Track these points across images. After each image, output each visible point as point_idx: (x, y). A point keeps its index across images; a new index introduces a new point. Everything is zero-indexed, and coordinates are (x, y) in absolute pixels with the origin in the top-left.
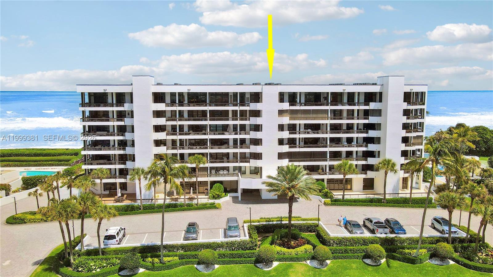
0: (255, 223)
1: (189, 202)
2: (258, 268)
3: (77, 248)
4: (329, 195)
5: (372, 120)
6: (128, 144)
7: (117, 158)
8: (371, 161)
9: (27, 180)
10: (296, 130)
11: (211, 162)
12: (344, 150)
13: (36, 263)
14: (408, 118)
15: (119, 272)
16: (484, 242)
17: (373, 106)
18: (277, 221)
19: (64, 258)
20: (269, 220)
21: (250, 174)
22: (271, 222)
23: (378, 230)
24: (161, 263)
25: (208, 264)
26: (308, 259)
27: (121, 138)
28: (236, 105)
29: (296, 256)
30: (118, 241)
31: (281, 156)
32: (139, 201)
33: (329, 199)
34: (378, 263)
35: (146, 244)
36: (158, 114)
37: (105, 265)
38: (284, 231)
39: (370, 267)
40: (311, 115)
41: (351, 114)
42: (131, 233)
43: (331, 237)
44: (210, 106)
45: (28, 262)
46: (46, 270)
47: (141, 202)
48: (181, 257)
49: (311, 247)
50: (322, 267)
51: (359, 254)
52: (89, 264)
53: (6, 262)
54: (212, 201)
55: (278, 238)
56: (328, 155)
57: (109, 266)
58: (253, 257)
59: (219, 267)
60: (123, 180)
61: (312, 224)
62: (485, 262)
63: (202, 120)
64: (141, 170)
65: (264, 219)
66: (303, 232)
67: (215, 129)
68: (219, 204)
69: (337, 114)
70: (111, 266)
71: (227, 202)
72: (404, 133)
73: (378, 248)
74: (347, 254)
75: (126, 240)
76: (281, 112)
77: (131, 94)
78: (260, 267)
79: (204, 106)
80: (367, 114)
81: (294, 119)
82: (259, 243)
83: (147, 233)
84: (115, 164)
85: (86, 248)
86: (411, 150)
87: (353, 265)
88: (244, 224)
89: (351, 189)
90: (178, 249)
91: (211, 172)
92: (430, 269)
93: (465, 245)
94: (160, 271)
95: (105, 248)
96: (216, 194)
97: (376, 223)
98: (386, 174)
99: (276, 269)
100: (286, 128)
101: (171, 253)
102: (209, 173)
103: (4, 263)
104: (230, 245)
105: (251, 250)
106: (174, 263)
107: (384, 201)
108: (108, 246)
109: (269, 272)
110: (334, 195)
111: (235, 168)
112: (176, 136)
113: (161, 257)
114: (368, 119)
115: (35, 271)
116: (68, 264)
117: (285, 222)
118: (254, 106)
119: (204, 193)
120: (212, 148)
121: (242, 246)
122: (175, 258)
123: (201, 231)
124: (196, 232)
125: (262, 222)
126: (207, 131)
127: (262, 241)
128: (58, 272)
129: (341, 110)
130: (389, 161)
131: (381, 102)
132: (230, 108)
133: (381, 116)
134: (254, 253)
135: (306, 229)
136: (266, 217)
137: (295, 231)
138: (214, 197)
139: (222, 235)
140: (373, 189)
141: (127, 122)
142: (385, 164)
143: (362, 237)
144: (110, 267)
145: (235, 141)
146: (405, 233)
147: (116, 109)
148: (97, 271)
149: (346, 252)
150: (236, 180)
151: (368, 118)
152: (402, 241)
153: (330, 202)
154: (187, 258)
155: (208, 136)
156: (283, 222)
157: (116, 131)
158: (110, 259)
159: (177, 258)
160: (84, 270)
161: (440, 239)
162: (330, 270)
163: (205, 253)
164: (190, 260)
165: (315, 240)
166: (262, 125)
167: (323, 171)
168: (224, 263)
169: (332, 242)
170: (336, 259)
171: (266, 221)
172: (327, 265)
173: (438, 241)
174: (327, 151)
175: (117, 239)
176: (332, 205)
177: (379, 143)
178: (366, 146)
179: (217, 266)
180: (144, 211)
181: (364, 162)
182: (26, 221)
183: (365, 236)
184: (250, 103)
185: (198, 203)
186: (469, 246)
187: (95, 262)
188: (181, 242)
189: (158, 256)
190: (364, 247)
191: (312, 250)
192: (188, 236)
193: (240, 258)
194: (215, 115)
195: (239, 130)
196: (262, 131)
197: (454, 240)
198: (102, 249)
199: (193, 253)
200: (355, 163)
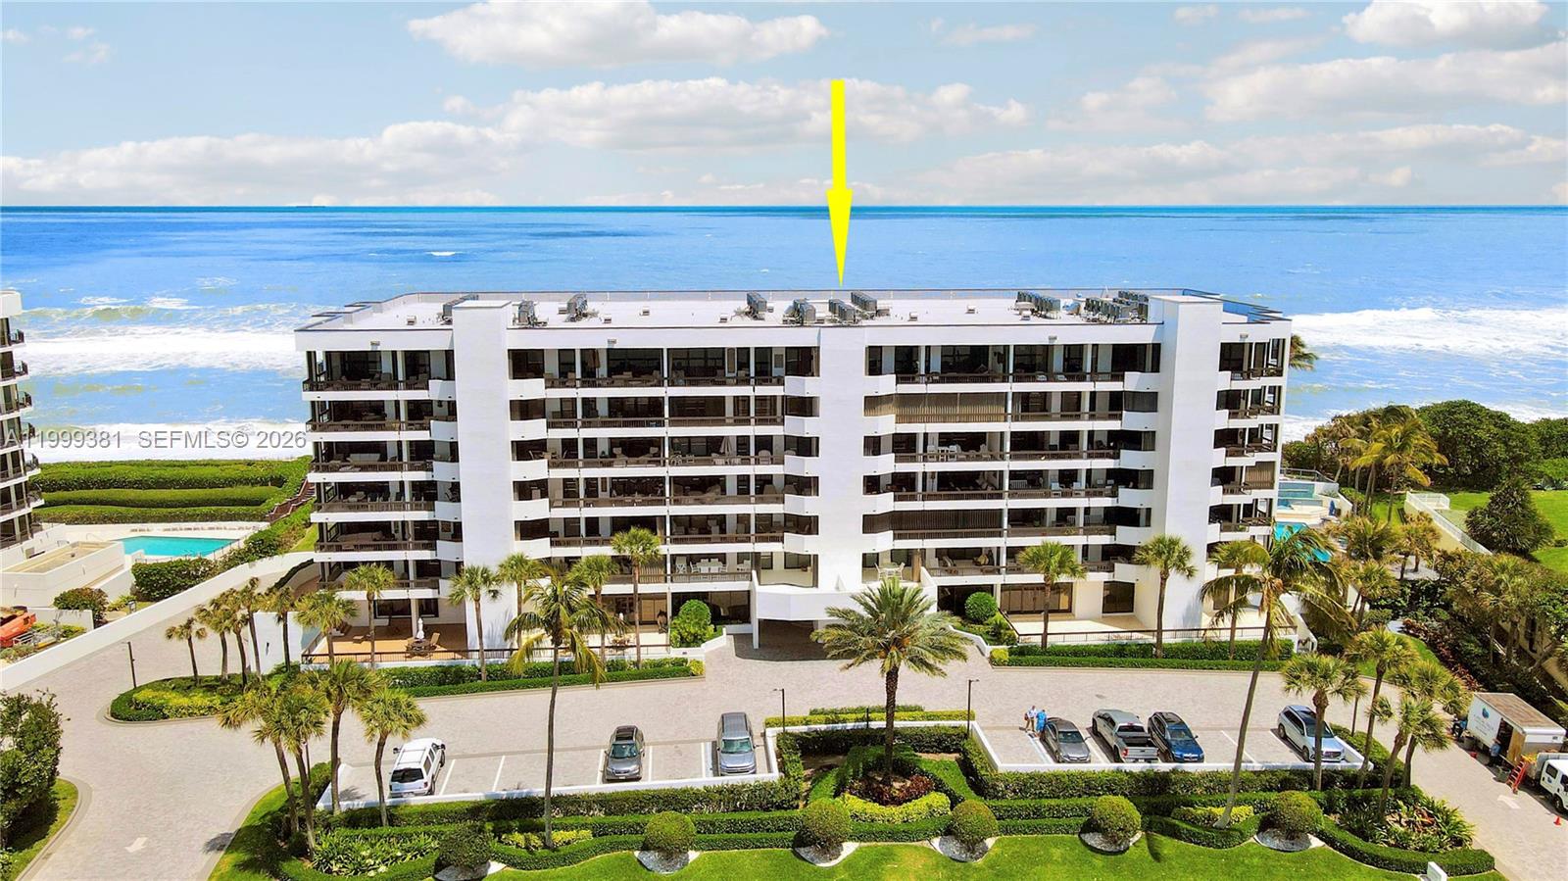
0: (797, 727)
1: (614, 657)
2: (804, 859)
3: (320, 806)
4: (1005, 634)
5: (1132, 421)
6: (441, 490)
7: (410, 530)
8: (1126, 535)
9: (148, 575)
10: (915, 452)
11: (675, 541)
12: (1052, 504)
13: (215, 845)
14: (1232, 416)
15: (435, 873)
16: (1408, 785)
17: (1133, 381)
18: (857, 720)
19: (288, 834)
20: (834, 716)
21: (785, 568)
22: (840, 725)
23: (1126, 750)
24: (545, 847)
25: (670, 851)
26: (937, 835)
27: (421, 476)
28: (745, 381)
29: (905, 827)
30: (429, 784)
31: (871, 524)
32: (476, 655)
33: (1005, 647)
34: (1119, 845)
35: (504, 795)
36: (524, 410)
37: (399, 854)
38: (874, 751)
39: (1099, 856)
40: (958, 408)
41: (1071, 405)
42: (460, 754)
43: (1000, 771)
44: (672, 384)
45: (193, 843)
46: (244, 866)
47: (482, 657)
48: (599, 831)
49: (944, 800)
50: (971, 857)
51: (1072, 821)
52: (357, 852)
53: (136, 842)
54: (676, 653)
55: (856, 773)
56: (1006, 519)
57: (409, 856)
58: (789, 830)
59: (699, 858)
60: (427, 593)
61: (951, 732)
62: (1401, 843)
63: (648, 426)
64: (479, 573)
65: (822, 713)
66: (928, 752)
67: (685, 449)
68: (698, 662)
69: (1034, 405)
70: (415, 856)
71: (719, 654)
72: (1220, 458)
73: (1124, 808)
74: (1038, 821)
75: (447, 779)
76: (872, 403)
77: (449, 355)
78: (808, 858)
79: (655, 386)
80: (1117, 403)
81: (910, 419)
82: (805, 786)
83: (502, 754)
84: (405, 547)
85: (344, 805)
86: (1239, 505)
87: (1053, 850)
88: (767, 730)
89: (1069, 611)
90: (590, 808)
91: (673, 568)
92: (1256, 860)
93: (1358, 792)
94: (545, 868)
95: (395, 806)
96: (689, 633)
97: (1121, 729)
98: (1164, 580)
99: (848, 864)
100: (887, 444)
101: (570, 820)
102: (669, 572)
103: (130, 845)
104: (729, 797)
105: (786, 809)
106: (582, 847)
107: (1159, 651)
108: (403, 799)
109: (831, 872)
110: (1020, 635)
111: (741, 557)
112: (577, 470)
113: (547, 830)
114: (1121, 419)
115: (215, 870)
116: (302, 851)
117: (878, 724)
118: (796, 386)
119: (656, 623)
120: (677, 502)
121: (763, 799)
122: (583, 832)
123: (651, 747)
124: (636, 757)
125: (816, 723)
126: (664, 456)
127: (816, 780)
128: (275, 874)
129: (1046, 393)
130: (1173, 543)
131: (1158, 371)
132: (729, 392)
133: (1156, 411)
134: (791, 819)
135: (935, 744)
136: (828, 708)
137: (906, 753)
138: (683, 642)
139: (706, 762)
140: (1132, 611)
141: (438, 431)
142: (1159, 554)
143: (1082, 774)
144: (411, 859)
145: (743, 480)
146: (1200, 760)
147: (404, 395)
148: (380, 870)
149: (1038, 813)
150: (747, 589)
151: (1121, 415)
152: (1191, 782)
153: (1006, 657)
154: (615, 833)
155: (665, 469)
156: (874, 725)
157: (405, 458)
158: (410, 837)
159: (586, 833)
160: (344, 867)
161: (1292, 777)
162: (992, 867)
163: (661, 823)
164: (622, 838)
165: (957, 782)
166: (818, 438)
167: (991, 563)
168: (711, 846)
169: (1001, 786)
170: (1012, 833)
171: (827, 722)
172: (985, 850)
173: (1287, 781)
174: (1001, 510)
175: (425, 780)
176: (1010, 664)
177: (1149, 486)
178: (1114, 495)
179: (693, 855)
180: (490, 683)
181: (1105, 540)
182: (166, 712)
183: (1092, 770)
184: (786, 377)
185: (639, 661)
186: (1367, 799)
187: (373, 846)
188: (597, 787)
189: (537, 829)
190: (1084, 801)
191: (948, 809)
192: (616, 768)
193: (756, 832)
194: (685, 410)
195: (752, 453)
196: (817, 456)
197: (1329, 779)
198: (388, 809)
199: (631, 819)
200: (1079, 540)
